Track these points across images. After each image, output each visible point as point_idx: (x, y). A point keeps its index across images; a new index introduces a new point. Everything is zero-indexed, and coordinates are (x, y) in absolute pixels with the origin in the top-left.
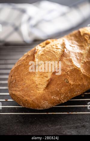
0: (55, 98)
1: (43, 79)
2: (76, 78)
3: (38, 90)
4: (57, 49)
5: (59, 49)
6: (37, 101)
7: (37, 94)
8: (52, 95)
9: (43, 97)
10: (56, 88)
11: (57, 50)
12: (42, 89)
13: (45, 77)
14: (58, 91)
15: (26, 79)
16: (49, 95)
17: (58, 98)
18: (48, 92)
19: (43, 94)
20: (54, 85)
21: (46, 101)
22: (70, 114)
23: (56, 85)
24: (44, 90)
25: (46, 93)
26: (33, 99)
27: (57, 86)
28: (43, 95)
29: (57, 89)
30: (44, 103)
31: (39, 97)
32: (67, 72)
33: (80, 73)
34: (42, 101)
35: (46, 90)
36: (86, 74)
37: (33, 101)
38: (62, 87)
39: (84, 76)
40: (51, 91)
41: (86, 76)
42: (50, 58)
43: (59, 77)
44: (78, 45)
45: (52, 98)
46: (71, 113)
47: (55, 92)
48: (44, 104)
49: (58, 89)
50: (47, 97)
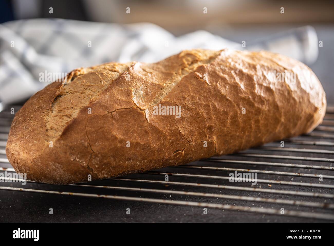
0: (77, 160)
1: (60, 120)
2: (132, 130)
3: (46, 140)
4: (112, 71)
5: (115, 71)
6: (41, 163)
7: (44, 149)
8: (74, 154)
9: (53, 156)
10: (81, 140)
11: (110, 73)
12: (55, 140)
13: (67, 116)
14: (85, 147)
15: (32, 119)
16: (66, 153)
17: (86, 162)
18: (65, 147)
19: (54, 150)
20: (78, 133)
21: (59, 163)
22: (103, 198)
23: (82, 134)
24: (59, 140)
25: (60, 148)
26: (34, 158)
27: (84, 135)
28: (54, 152)
29: (83, 141)
30: (54, 167)
31: (46, 154)
32: (111, 112)
33: (144, 121)
34: (51, 164)
35: (62, 142)
36: (159, 125)
37: (34, 161)
38: (97, 140)
39: (153, 130)
40: (70, 144)
41: (158, 129)
42: (89, 84)
43: (91, 119)
44: (162, 73)
45: (72, 160)
46: (104, 196)
47: (79, 147)
48: (55, 170)
49: (85, 141)
50: (62, 155)
